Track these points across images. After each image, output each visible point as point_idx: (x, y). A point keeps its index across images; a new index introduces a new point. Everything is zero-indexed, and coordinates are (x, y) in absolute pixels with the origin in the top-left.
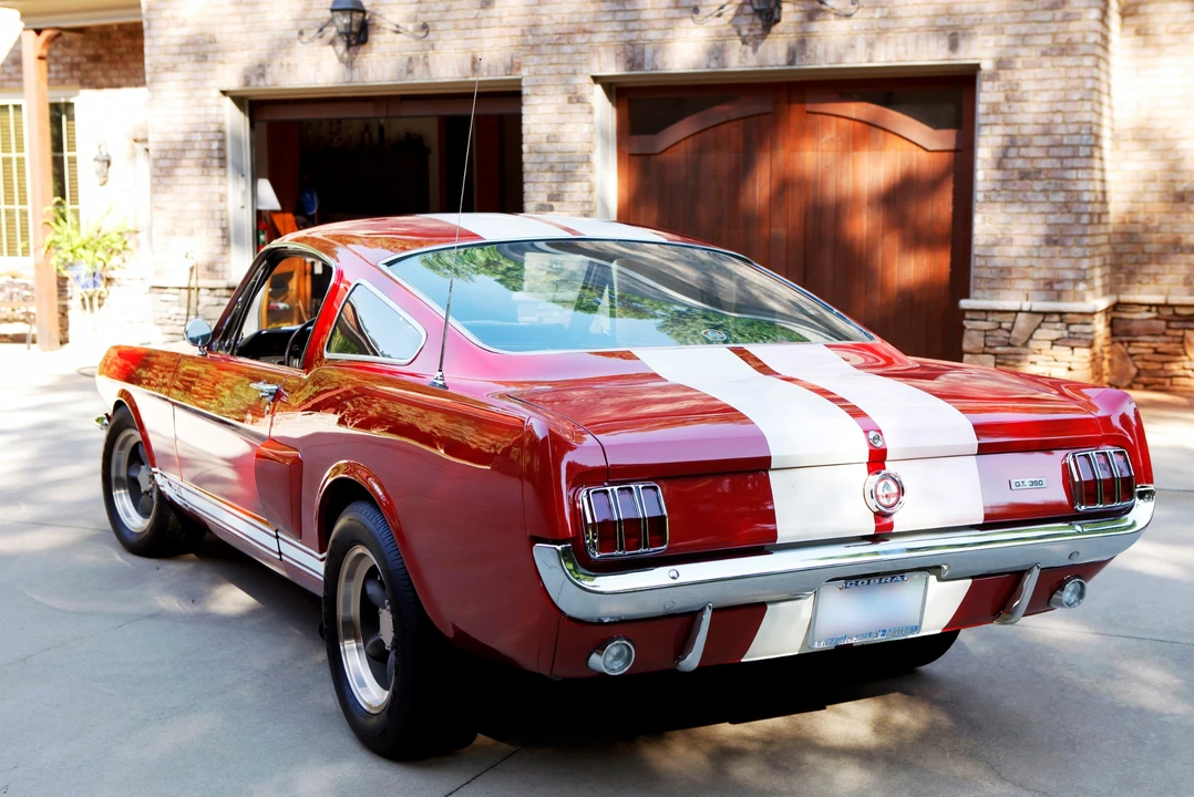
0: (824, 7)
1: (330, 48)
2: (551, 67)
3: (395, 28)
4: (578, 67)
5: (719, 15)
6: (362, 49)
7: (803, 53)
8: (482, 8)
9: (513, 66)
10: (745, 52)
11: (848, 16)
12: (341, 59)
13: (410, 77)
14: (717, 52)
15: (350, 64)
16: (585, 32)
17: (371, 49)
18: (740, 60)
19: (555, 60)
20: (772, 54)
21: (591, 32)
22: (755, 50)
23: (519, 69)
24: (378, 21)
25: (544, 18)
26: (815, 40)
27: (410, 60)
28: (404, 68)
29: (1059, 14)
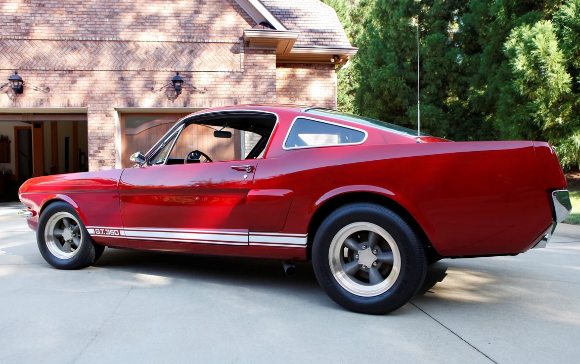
0: (195, 90)
1: (6, 94)
2: (99, 105)
3: (36, 88)
4: (110, 105)
5: (161, 91)
6: (20, 95)
7: (189, 103)
8: (72, 83)
9: (84, 104)
10: (169, 102)
11: (203, 93)
12: (10, 98)
13: (41, 106)
14: (159, 102)
15: (15, 100)
16: (112, 93)
17: (24, 96)
18: (167, 105)
19: (101, 102)
20: (178, 104)
21: (114, 94)
22: (173, 102)
23: (87, 105)
24: (28, 85)
25: (97, 88)
26: (193, 100)
27: (42, 100)
28: (39, 103)
29: (266, 96)
